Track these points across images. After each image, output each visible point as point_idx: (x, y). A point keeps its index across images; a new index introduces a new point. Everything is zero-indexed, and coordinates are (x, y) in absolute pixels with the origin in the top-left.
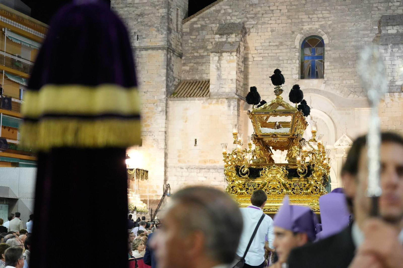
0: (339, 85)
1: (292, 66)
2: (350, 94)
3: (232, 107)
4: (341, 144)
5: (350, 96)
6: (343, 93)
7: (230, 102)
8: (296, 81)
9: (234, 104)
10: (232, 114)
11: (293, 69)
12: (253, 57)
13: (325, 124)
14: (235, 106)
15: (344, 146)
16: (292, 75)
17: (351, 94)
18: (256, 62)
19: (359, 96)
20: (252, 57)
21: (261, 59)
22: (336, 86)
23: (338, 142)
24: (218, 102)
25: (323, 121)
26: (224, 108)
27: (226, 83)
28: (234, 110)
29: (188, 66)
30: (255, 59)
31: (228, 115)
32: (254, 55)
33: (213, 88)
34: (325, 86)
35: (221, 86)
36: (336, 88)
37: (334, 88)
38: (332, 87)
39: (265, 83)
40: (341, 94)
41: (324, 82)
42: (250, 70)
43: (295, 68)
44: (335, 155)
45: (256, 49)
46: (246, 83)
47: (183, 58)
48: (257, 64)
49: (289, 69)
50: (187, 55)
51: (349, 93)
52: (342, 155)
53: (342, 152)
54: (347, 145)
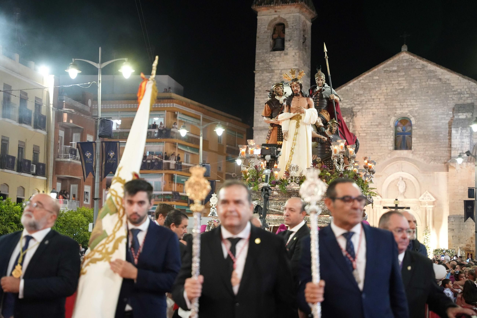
0: (423, 154)
1: (388, 140)
4: (424, 198)
11: (389, 142)
12: (359, 134)
15: (427, 199)
16: (388, 147)
17: (432, 162)
18: (361, 137)
19: (438, 163)
21: (365, 134)
22: (421, 155)
23: (422, 197)
25: (411, 181)
32: (360, 132)
34: (413, 155)
36: (420, 157)
38: (418, 156)
40: (425, 161)
41: (412, 152)
43: (390, 142)
45: (361, 128)
48: (362, 138)
49: (386, 142)
52: (425, 206)
53: (425, 204)
54: (429, 199)
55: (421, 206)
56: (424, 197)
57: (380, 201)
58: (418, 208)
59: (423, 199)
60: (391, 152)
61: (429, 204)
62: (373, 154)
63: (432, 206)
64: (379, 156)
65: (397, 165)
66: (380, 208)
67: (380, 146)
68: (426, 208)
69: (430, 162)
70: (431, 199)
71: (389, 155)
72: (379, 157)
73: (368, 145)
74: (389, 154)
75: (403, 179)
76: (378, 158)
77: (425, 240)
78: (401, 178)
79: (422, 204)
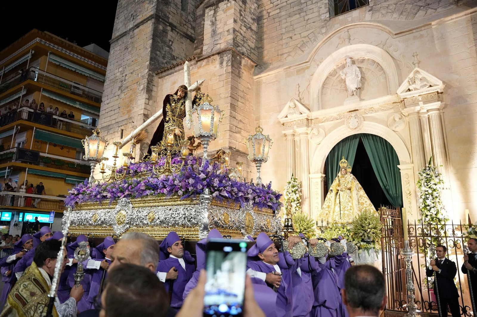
0: (396, 4)
1: (319, 4)
2: (418, 11)
3: (225, 63)
5: (417, 14)
6: (404, 14)
7: (222, 57)
8: (326, 22)
9: (227, 58)
10: (224, 72)
11: (321, 8)
12: (269, 13)
13: (379, 64)
14: (229, 61)
16: (320, 16)
17: (420, 11)
18: (272, 17)
19: (436, 9)
20: (267, 12)
21: (278, 11)
22: (391, 7)
23: (405, 85)
24: (209, 61)
25: (374, 62)
26: (215, 67)
27: (221, 37)
28: (227, 66)
29: (199, 48)
30: (270, 15)
31: (219, 76)
32: (269, 11)
33: (206, 50)
34: (372, 13)
35: (216, 43)
36: (390, 11)
37: (387, 12)
38: (384, 12)
39: (284, 38)
40: (401, 16)
41: (370, 8)
42: (265, 29)
43: (323, 6)
45: (271, 3)
46: (260, 46)
47: (195, 42)
48: (274, 19)
49: (316, 10)
50: (199, 38)
51: (415, 11)
52: (417, 108)
53: (415, 103)
54: (425, 85)
55: (405, 111)
56: (410, 85)
57: (308, 119)
58: (397, 119)
59: (409, 90)
60: (326, 24)
61: (427, 100)
62: (294, 38)
63: (437, 105)
64: (305, 37)
65: (340, 38)
66: (307, 134)
67: (304, 20)
68: (418, 112)
69: (416, 13)
70: (431, 86)
71: (324, 30)
72: (304, 39)
73: (284, 26)
74: (323, 27)
75: (353, 62)
76: (303, 41)
77: (427, 199)
78: (349, 60)
79: (407, 106)
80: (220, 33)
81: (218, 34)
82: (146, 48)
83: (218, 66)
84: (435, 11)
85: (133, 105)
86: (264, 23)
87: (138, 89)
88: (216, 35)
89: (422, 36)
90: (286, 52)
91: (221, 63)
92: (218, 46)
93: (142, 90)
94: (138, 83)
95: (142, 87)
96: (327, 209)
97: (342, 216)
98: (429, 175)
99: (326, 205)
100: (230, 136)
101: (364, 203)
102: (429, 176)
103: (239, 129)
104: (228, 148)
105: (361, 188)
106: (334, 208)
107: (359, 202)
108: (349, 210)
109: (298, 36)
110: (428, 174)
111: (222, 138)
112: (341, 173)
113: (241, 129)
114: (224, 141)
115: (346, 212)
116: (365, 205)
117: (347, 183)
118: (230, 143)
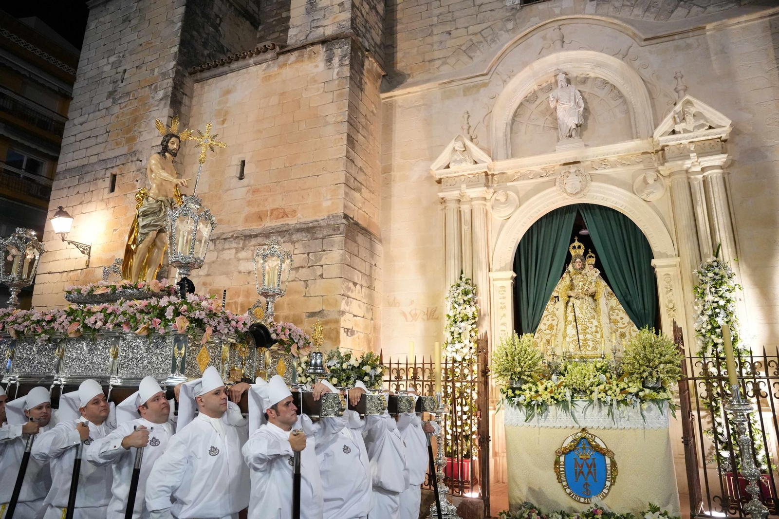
2: (676, 8)
3: (336, 61)
4: (677, 128)
5: (675, 13)
6: (653, 10)
7: (331, 49)
8: (514, 11)
9: (342, 51)
10: (335, 77)
13: (614, 87)
14: (345, 56)
15: (690, 132)
17: (679, 9)
19: (705, 8)
23: (667, 124)
24: (303, 56)
25: (605, 83)
26: (317, 66)
27: (327, 15)
28: (341, 65)
29: (268, 40)
31: (324, 83)
33: (295, 35)
34: (597, 5)
35: (315, 24)
36: (628, 3)
37: (623, 5)
38: (617, 4)
39: (435, 33)
40: (647, 14)
42: (399, 15)
44: (660, 168)
46: (390, 43)
47: (260, 28)
50: (268, 21)
51: (671, 7)
52: (688, 164)
53: (683, 154)
54: (703, 126)
55: (664, 170)
56: (676, 123)
57: (487, 174)
58: (651, 181)
59: (674, 132)
60: (514, 15)
61: (704, 149)
62: (454, 33)
63: (719, 159)
64: (475, 34)
65: (544, 38)
66: (485, 199)
67: (474, 6)
68: (687, 171)
69: (672, 12)
70: (710, 127)
71: (510, 25)
72: (473, 37)
73: (436, 12)
74: (509, 20)
75: (569, 81)
76: (471, 40)
77: (717, 315)
78: (562, 77)
79: (670, 158)
80: (325, 8)
81: (321, 9)
82: (173, 22)
83: (322, 65)
84: (703, 10)
85: (140, 127)
86: (397, 5)
87: (153, 98)
88: (317, 11)
89: (689, 46)
90: (440, 57)
91: (329, 60)
92: (321, 30)
93: (161, 99)
94: (153, 87)
95: (161, 94)
96: (548, 332)
97: (581, 344)
98: (717, 274)
99: (545, 324)
100: (346, 194)
101: (619, 320)
102: (718, 277)
103: (359, 184)
104: (342, 216)
105: (612, 294)
106: (566, 328)
107: (610, 319)
108: (594, 334)
109: (463, 31)
110: (717, 272)
111: (329, 197)
112: (573, 266)
113: (361, 184)
114: (333, 203)
115: (588, 336)
116: (620, 325)
117: (589, 284)
118: (345, 207)
